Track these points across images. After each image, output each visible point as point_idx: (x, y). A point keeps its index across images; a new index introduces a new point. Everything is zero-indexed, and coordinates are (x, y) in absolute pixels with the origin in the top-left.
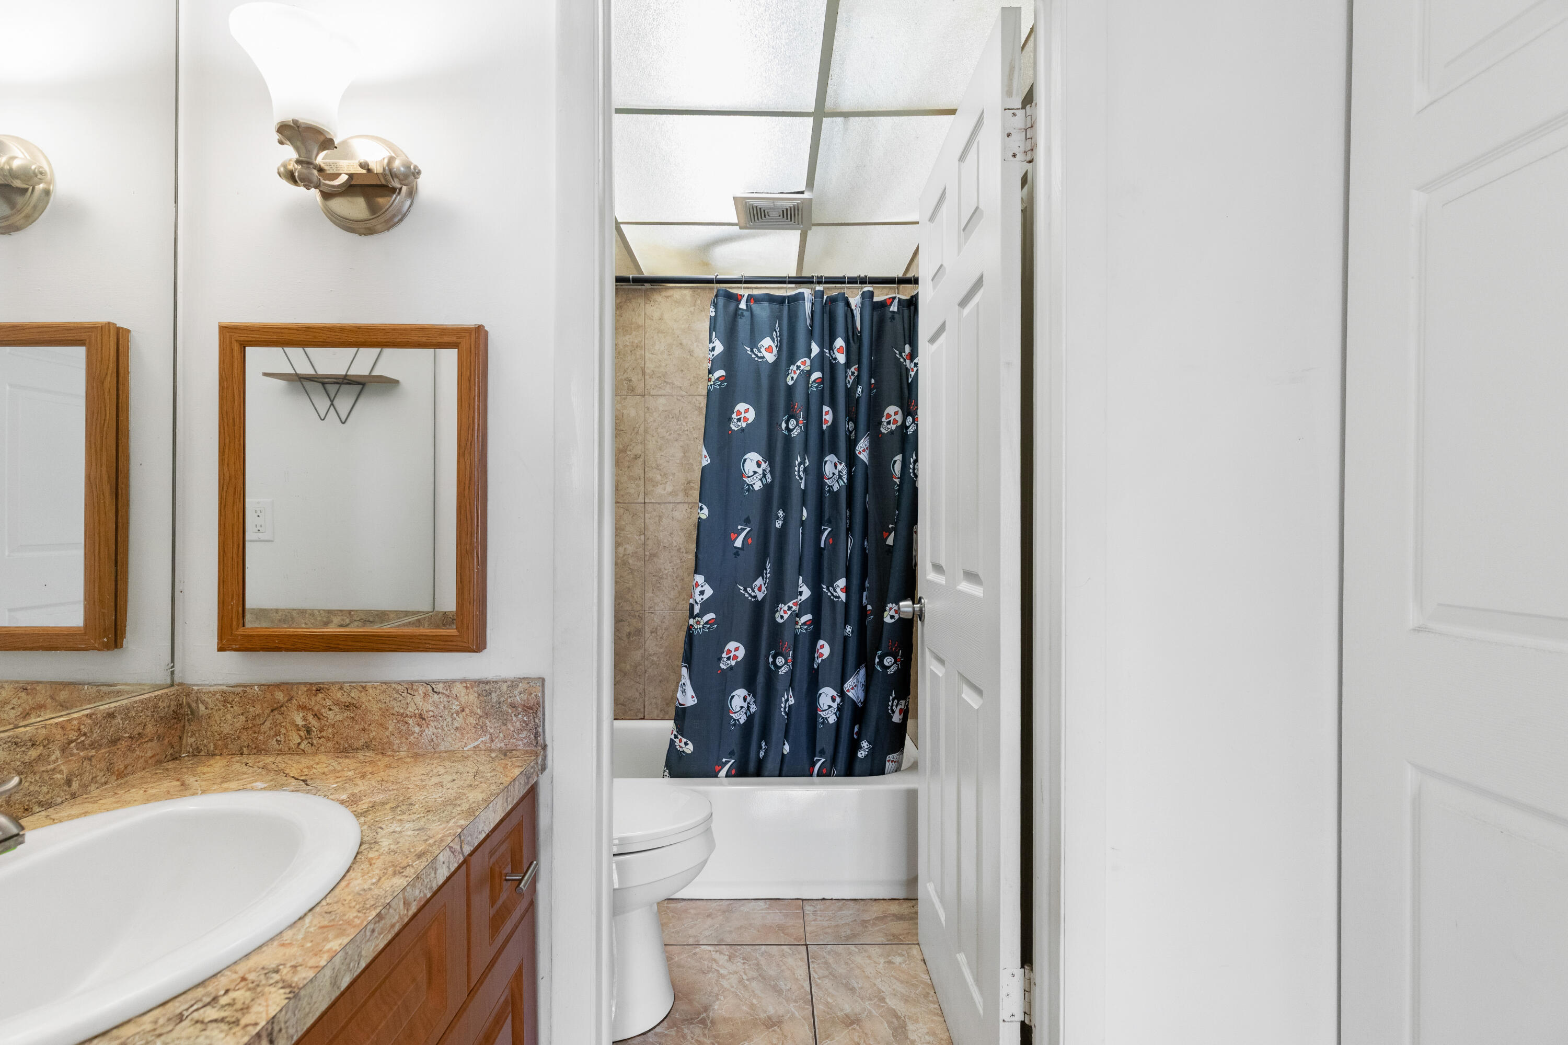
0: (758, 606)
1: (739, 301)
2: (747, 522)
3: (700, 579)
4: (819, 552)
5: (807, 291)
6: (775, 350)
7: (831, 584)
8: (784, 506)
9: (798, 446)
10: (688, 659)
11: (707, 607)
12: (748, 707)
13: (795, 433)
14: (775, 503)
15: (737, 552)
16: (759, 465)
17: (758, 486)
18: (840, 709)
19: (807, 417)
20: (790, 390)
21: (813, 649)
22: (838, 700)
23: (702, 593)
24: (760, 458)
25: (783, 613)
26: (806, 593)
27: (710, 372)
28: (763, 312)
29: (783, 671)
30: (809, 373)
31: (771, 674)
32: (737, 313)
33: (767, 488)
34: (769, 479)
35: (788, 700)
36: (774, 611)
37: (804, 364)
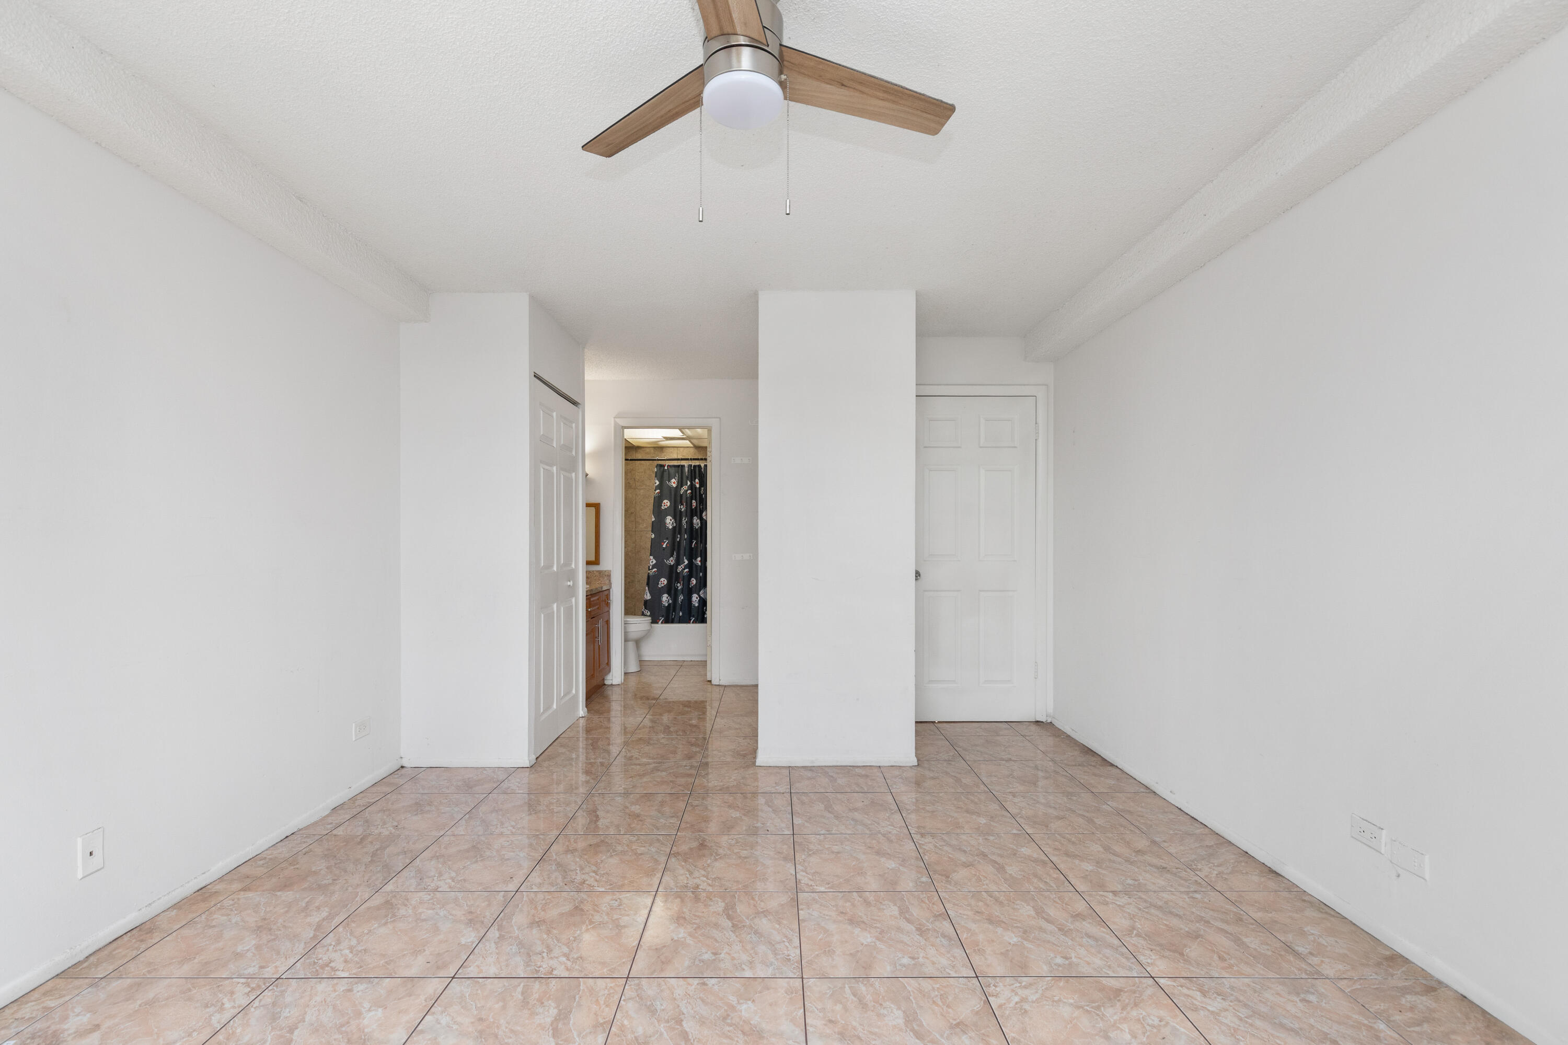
0: (671, 567)
1: (665, 467)
2: (667, 539)
3: (652, 557)
4: (691, 549)
5: (685, 463)
6: (676, 483)
7: (696, 559)
8: (680, 533)
9: (684, 514)
10: (648, 584)
11: (654, 567)
12: (668, 601)
13: (683, 510)
14: (677, 532)
15: (664, 549)
16: (671, 520)
17: (671, 527)
18: (699, 601)
19: (686, 505)
20: (681, 496)
21: (689, 581)
22: (698, 598)
23: (652, 562)
24: (671, 518)
25: (680, 569)
26: (686, 562)
27: (655, 491)
28: (672, 470)
29: (679, 588)
30: (687, 491)
31: (676, 589)
32: (664, 470)
33: (674, 528)
34: (675, 525)
35: (681, 597)
36: (677, 568)
37: (685, 488)
